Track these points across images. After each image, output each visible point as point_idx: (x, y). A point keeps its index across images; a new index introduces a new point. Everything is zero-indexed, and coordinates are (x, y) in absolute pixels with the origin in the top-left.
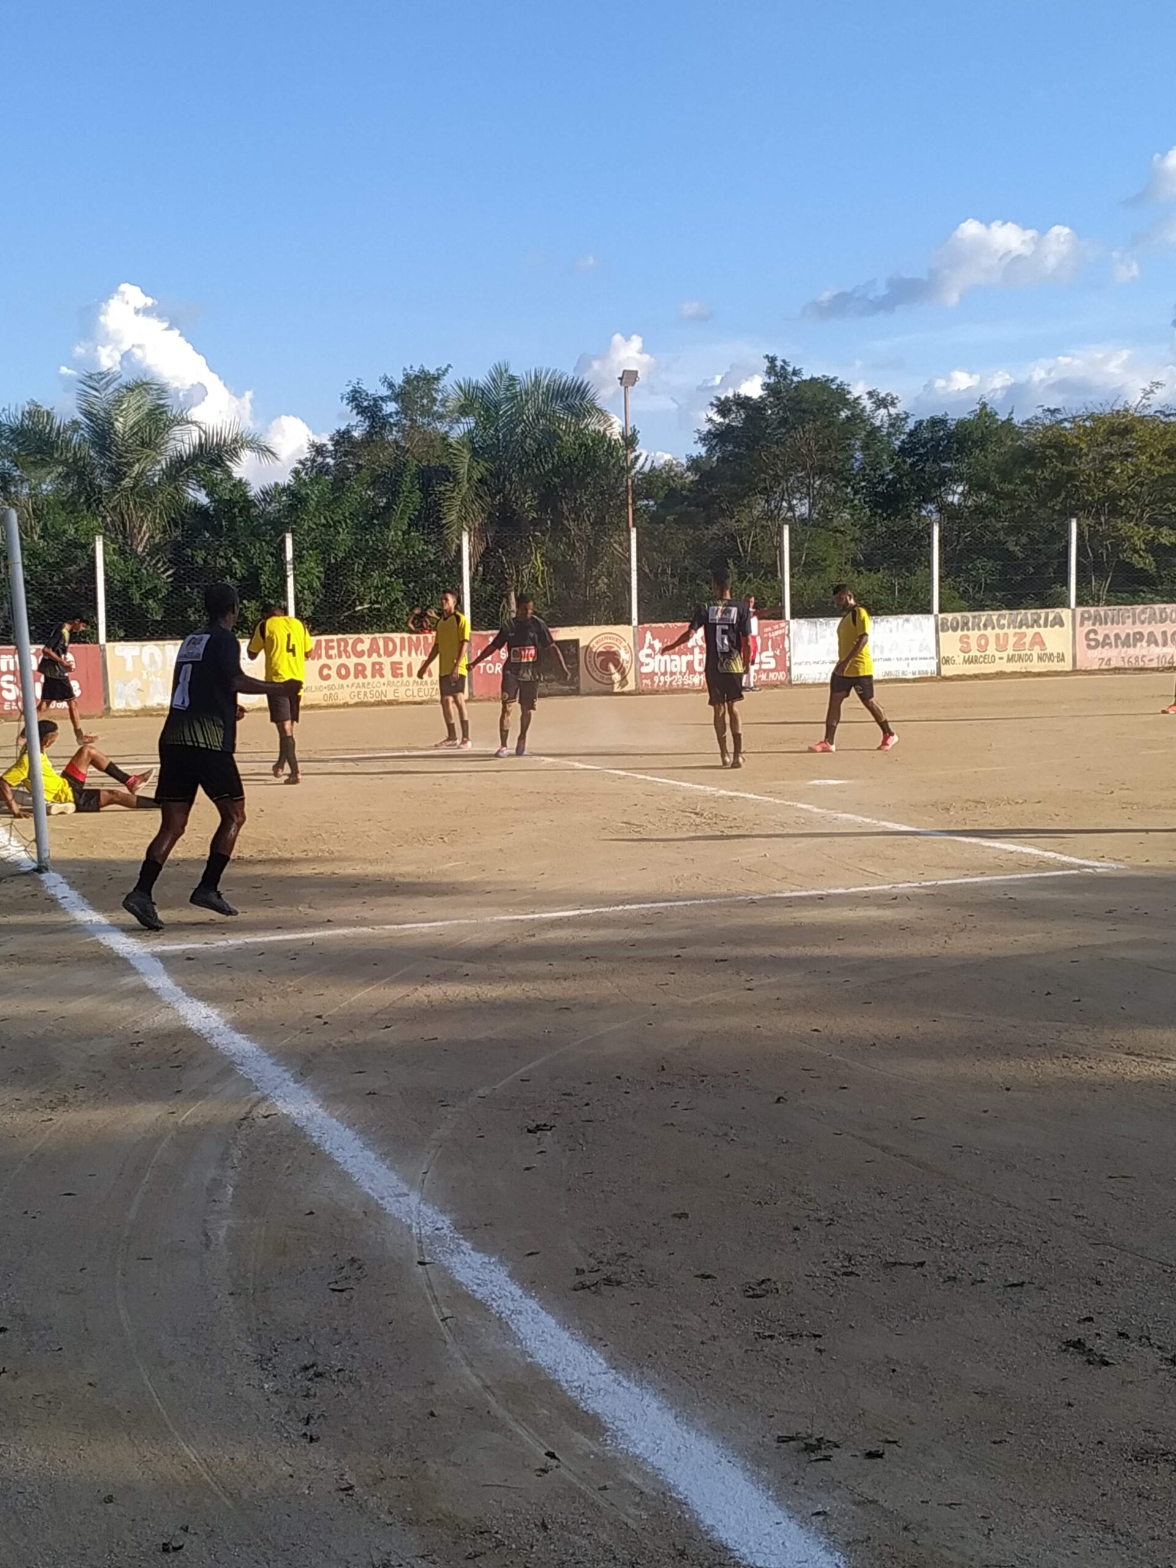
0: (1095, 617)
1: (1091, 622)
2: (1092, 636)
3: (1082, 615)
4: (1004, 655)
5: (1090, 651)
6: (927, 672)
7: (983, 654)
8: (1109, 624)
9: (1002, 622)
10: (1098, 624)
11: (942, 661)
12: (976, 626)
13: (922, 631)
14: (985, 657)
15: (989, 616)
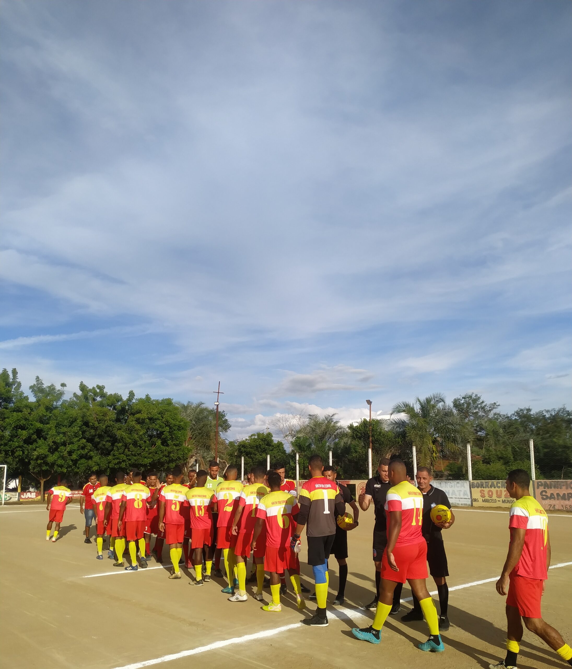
0: (545, 485)
1: (543, 487)
2: (544, 493)
3: (538, 483)
4: (501, 499)
5: (543, 501)
6: (467, 504)
7: (491, 498)
8: (553, 488)
9: (499, 485)
10: (546, 488)
11: (473, 500)
12: (487, 486)
13: (464, 487)
14: (492, 500)
15: (493, 482)
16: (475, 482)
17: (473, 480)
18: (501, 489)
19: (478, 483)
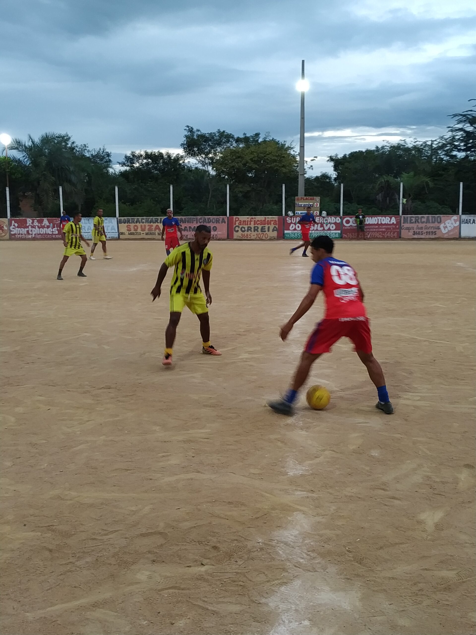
6: (114, 237)
8: (187, 223)
9: (143, 221)
11: (120, 234)
12: (133, 222)
13: (112, 223)
14: (137, 233)
15: (138, 219)
16: (122, 218)
17: (119, 217)
18: (144, 224)
19: (124, 219)
